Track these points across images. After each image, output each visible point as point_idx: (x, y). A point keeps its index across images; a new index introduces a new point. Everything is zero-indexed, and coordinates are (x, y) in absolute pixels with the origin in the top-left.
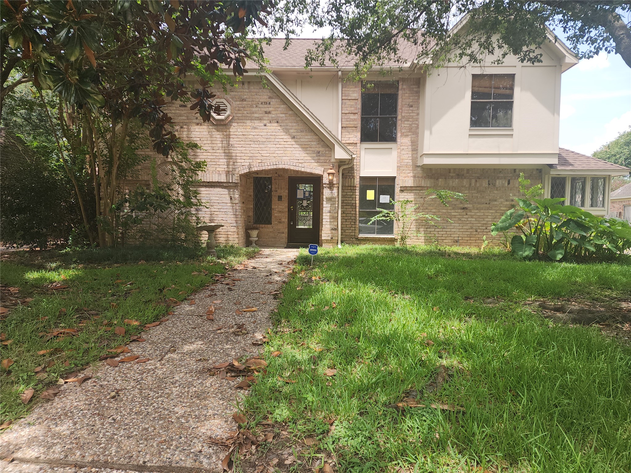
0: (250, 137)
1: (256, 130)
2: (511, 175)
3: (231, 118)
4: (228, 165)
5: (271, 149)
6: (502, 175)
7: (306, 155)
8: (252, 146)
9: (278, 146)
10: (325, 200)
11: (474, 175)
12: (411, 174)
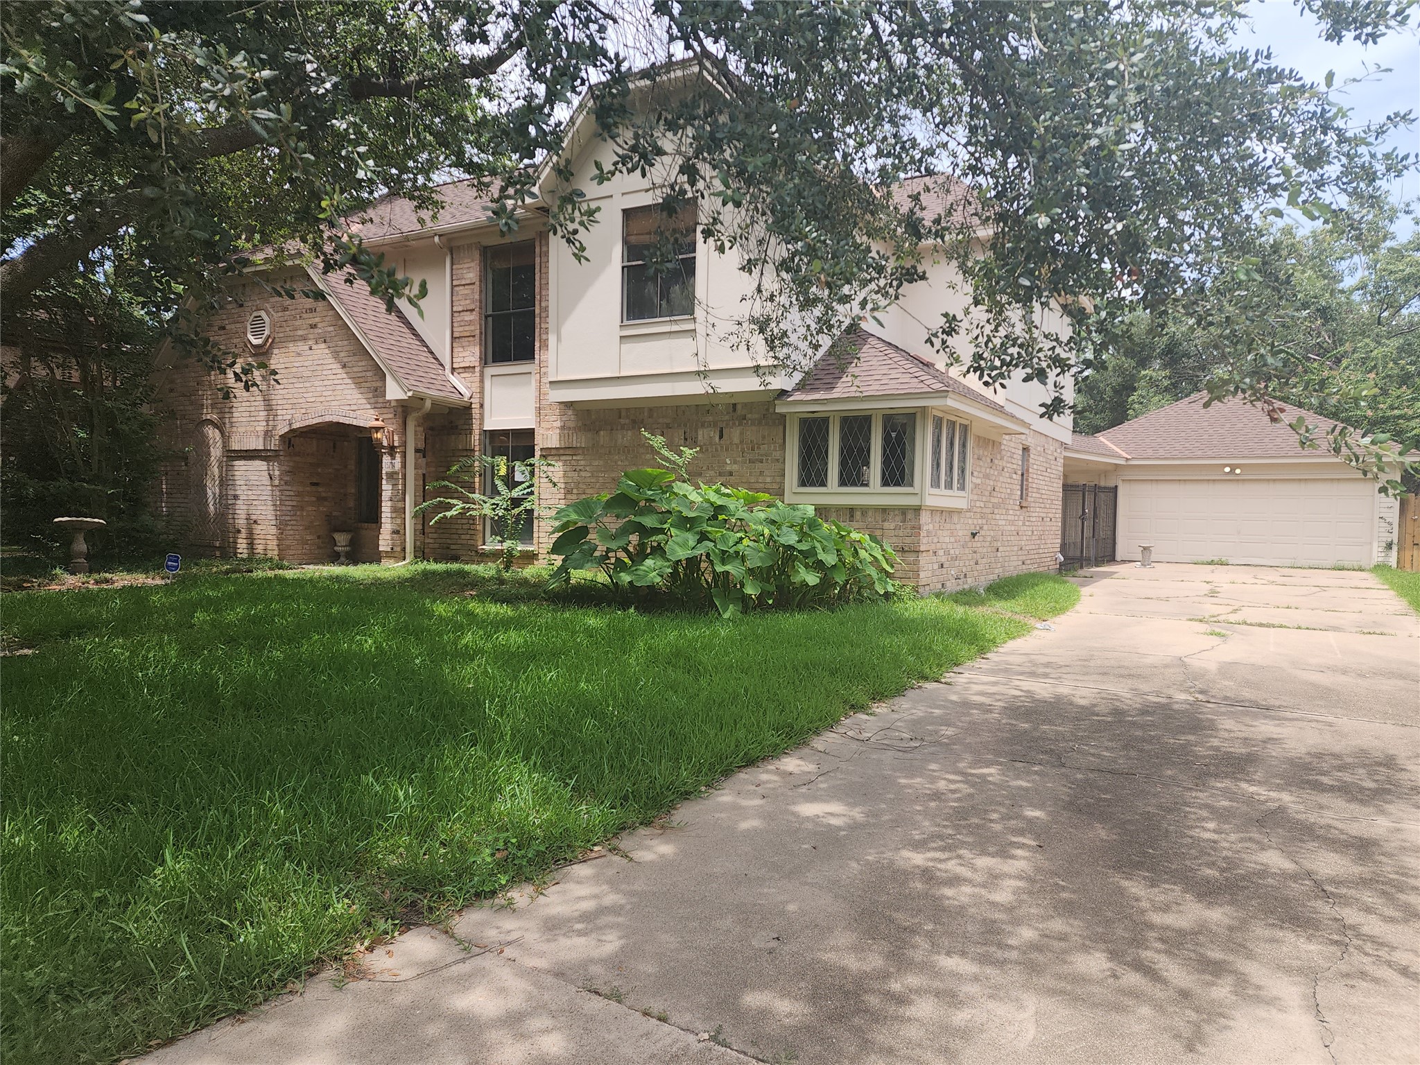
0: (294, 370)
1: (300, 359)
2: (727, 418)
3: (270, 340)
4: (267, 421)
5: (318, 389)
6: (711, 418)
7: (360, 396)
8: (296, 385)
9: (326, 383)
10: (384, 477)
11: (661, 420)
12: (558, 424)
